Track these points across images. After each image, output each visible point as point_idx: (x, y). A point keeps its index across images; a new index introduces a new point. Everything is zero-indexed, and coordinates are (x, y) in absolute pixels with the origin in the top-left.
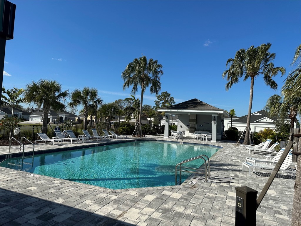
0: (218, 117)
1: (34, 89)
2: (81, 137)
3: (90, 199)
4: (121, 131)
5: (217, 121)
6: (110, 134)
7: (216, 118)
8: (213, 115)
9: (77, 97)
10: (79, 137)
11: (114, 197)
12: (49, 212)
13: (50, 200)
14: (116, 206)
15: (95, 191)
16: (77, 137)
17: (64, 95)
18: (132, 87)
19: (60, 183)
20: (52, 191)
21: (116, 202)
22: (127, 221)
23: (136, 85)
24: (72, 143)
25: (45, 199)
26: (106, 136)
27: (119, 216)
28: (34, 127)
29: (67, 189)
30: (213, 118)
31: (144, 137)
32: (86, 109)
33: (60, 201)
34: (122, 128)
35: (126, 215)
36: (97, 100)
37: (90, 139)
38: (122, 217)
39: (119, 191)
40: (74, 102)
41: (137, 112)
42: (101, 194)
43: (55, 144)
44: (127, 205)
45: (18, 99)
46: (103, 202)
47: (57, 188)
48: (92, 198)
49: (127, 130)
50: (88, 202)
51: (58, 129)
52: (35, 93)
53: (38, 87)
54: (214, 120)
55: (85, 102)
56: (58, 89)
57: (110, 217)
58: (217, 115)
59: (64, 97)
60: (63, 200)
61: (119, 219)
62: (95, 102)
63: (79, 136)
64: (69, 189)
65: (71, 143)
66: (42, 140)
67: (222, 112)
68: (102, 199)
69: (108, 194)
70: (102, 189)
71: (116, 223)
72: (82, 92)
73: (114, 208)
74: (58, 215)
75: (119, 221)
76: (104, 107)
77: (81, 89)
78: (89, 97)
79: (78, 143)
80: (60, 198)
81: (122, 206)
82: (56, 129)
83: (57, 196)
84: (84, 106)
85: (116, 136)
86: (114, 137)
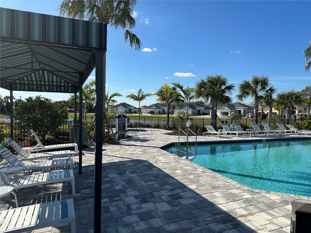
1: (202, 85)
2: (249, 131)
3: (221, 192)
4: (306, 125)
6: (288, 129)
9: (246, 89)
10: (247, 131)
11: (248, 196)
12: (179, 194)
13: (185, 184)
14: (244, 205)
15: (230, 186)
16: (244, 130)
17: (230, 88)
19: (201, 172)
20: (192, 177)
21: (247, 201)
22: (248, 224)
24: (238, 137)
25: (182, 182)
26: (281, 130)
27: (242, 216)
28: (204, 121)
29: (205, 178)
32: (256, 100)
33: (192, 187)
34: (307, 122)
35: (249, 218)
36: (269, 89)
37: (260, 133)
38: (245, 218)
39: (257, 191)
40: (242, 94)
42: (235, 190)
43: (219, 137)
44: (258, 208)
45: (191, 96)
46: (232, 198)
47: (197, 175)
48: (223, 192)
50: (217, 194)
51: (225, 122)
52: (202, 89)
55: (255, 92)
56: (224, 83)
57: (231, 214)
59: (229, 90)
60: (196, 187)
61: (239, 219)
62: (267, 91)
63: (247, 129)
64: (207, 178)
65: (236, 137)
66: (208, 132)
68: (233, 194)
69: (242, 192)
70: (238, 185)
71: (234, 221)
72: (250, 82)
73: (241, 207)
74: (185, 198)
75: (239, 221)
76: (281, 97)
77: (250, 80)
78: (259, 87)
79: (244, 137)
80: (194, 184)
81: (250, 207)
82: (223, 122)
83: (193, 182)
84: (254, 97)
85: (295, 131)
86: (293, 132)
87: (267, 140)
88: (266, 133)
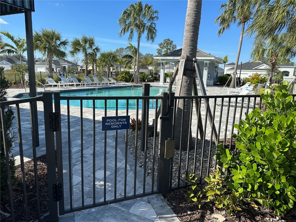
0: (209, 63)
1: (37, 38)
2: (84, 82)
4: (120, 79)
5: (208, 67)
6: (110, 81)
7: (208, 65)
8: (205, 62)
9: (77, 46)
10: (82, 82)
16: (80, 82)
17: (64, 43)
18: (128, 34)
23: (132, 32)
24: (76, 87)
26: (106, 81)
28: (41, 74)
30: (205, 64)
31: (142, 84)
32: (85, 57)
34: (121, 76)
36: (95, 49)
37: (92, 84)
40: (74, 50)
41: (134, 60)
43: (61, 88)
49: (126, 78)
51: (62, 75)
52: (38, 42)
53: (40, 37)
54: (206, 66)
55: (85, 50)
56: (58, 38)
58: (208, 62)
59: (64, 45)
62: (94, 50)
63: (81, 81)
65: (74, 87)
66: (49, 84)
67: (213, 58)
72: (80, 41)
76: (103, 55)
77: (80, 38)
78: (87, 45)
79: (81, 87)
84: (84, 53)
85: (115, 82)
86: (114, 84)
87: (99, 89)
88: (96, 84)
